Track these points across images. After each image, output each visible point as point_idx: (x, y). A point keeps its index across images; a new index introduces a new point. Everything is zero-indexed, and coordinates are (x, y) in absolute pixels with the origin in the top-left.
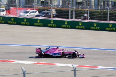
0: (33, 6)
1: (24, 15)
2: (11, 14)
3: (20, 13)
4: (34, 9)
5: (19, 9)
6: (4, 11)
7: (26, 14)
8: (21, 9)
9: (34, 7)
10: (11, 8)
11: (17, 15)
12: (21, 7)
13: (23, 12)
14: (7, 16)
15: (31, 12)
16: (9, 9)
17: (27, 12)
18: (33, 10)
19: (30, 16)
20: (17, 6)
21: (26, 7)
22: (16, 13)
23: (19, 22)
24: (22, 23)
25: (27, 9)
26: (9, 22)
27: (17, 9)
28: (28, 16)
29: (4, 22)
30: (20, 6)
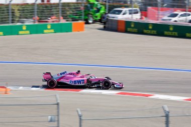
0: (185, 6)
1: (170, 20)
2: (149, 19)
3: (164, 17)
4: (187, 9)
5: (162, 10)
6: (137, 13)
7: (174, 19)
8: (166, 10)
9: (187, 6)
10: (149, 8)
11: (158, 20)
12: (165, 6)
13: (169, 15)
14: (141, 21)
15: (182, 15)
16: (146, 10)
17: (175, 15)
18: (185, 11)
19: (180, 21)
20: (159, 5)
21: (173, 6)
22: (157, 16)
23: (161, 30)
24: (166, 33)
25: (175, 11)
26: (145, 31)
27: (158, 10)
28: (176, 21)
30: (163, 4)
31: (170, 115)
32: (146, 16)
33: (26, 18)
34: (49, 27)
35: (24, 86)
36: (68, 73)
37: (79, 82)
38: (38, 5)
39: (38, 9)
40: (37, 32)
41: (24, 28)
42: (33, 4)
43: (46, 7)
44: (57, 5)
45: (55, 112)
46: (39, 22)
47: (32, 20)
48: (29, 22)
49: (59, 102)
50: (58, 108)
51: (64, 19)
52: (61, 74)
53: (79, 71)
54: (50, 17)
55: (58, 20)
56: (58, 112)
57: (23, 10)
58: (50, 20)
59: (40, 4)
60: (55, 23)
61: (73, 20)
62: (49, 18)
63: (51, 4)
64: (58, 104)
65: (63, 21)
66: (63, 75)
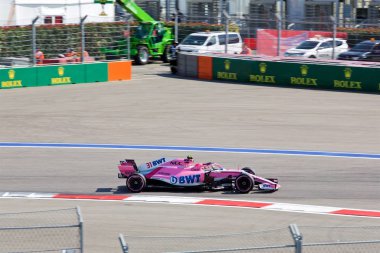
0: (331, 26)
1: (302, 54)
2: (259, 53)
3: (290, 49)
4: (335, 33)
5: (284, 36)
6: (237, 41)
7: (312, 52)
8: (292, 35)
9: (335, 27)
10: (260, 30)
11: (278, 54)
12: (292, 28)
13: (298, 44)
14: (245, 58)
15: (324, 45)
16: (253, 36)
17: (312, 45)
18: (332, 36)
19: (321, 56)
20: (280, 24)
21: (307, 27)
22: (275, 47)
23: (283, 75)
25: (311, 36)
26: (253, 77)
27: (277, 36)
28: (313, 56)
29: (235, 78)
30: (287, 24)
31: (304, 242)
32: (253, 47)
33: (15, 55)
40: (37, 83)
43: (55, 32)
44: (76, 28)
47: (27, 59)
49: (82, 221)
51: (90, 55)
55: (78, 58)
56: (81, 241)
60: (74, 64)
61: (108, 58)
62: (61, 55)
64: (80, 226)
65: (89, 60)
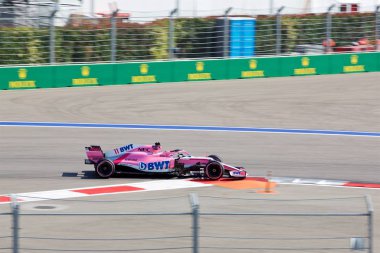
34: (354, 60)
35: (303, 178)
36: (135, 147)
37: (159, 165)
38: (333, 16)
39: (333, 25)
41: (305, 63)
42: (324, 16)
45: (364, 229)
46: (335, 50)
48: (315, 51)
50: (370, 223)
52: (122, 149)
53: (158, 144)
54: (356, 40)
57: (305, 27)
58: (357, 46)
59: (338, 15)
63: (359, 15)
66: (125, 152)
